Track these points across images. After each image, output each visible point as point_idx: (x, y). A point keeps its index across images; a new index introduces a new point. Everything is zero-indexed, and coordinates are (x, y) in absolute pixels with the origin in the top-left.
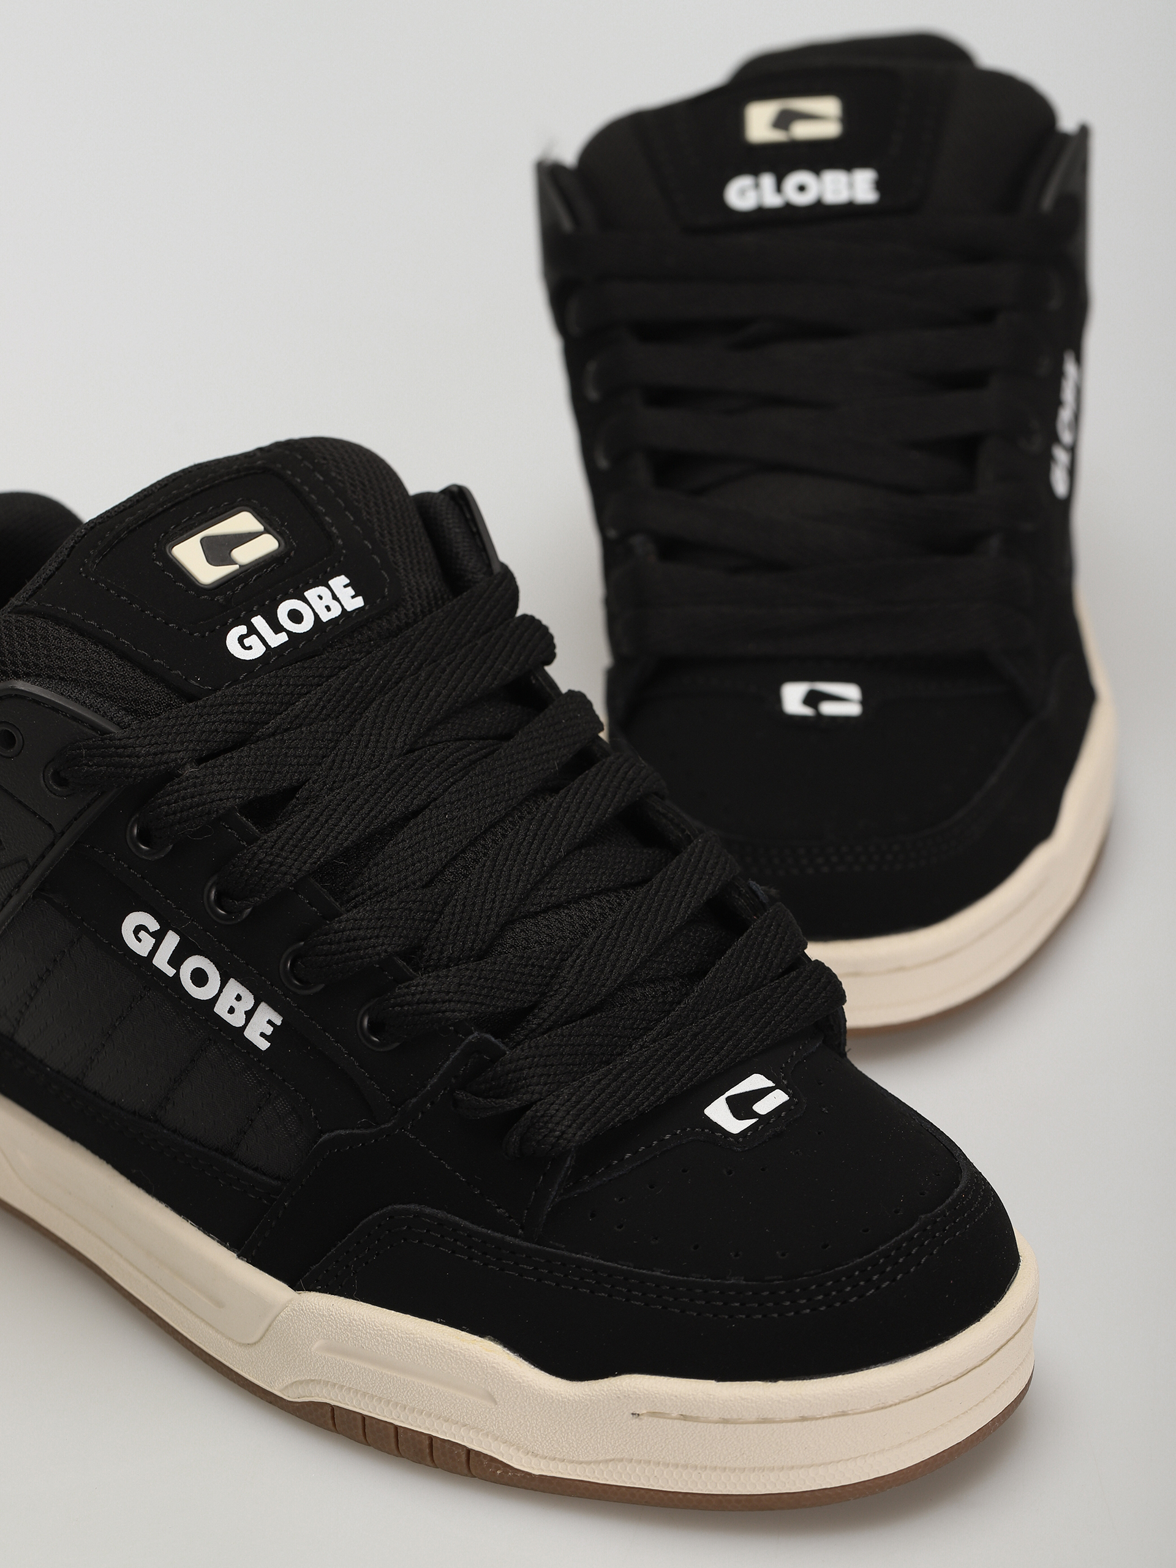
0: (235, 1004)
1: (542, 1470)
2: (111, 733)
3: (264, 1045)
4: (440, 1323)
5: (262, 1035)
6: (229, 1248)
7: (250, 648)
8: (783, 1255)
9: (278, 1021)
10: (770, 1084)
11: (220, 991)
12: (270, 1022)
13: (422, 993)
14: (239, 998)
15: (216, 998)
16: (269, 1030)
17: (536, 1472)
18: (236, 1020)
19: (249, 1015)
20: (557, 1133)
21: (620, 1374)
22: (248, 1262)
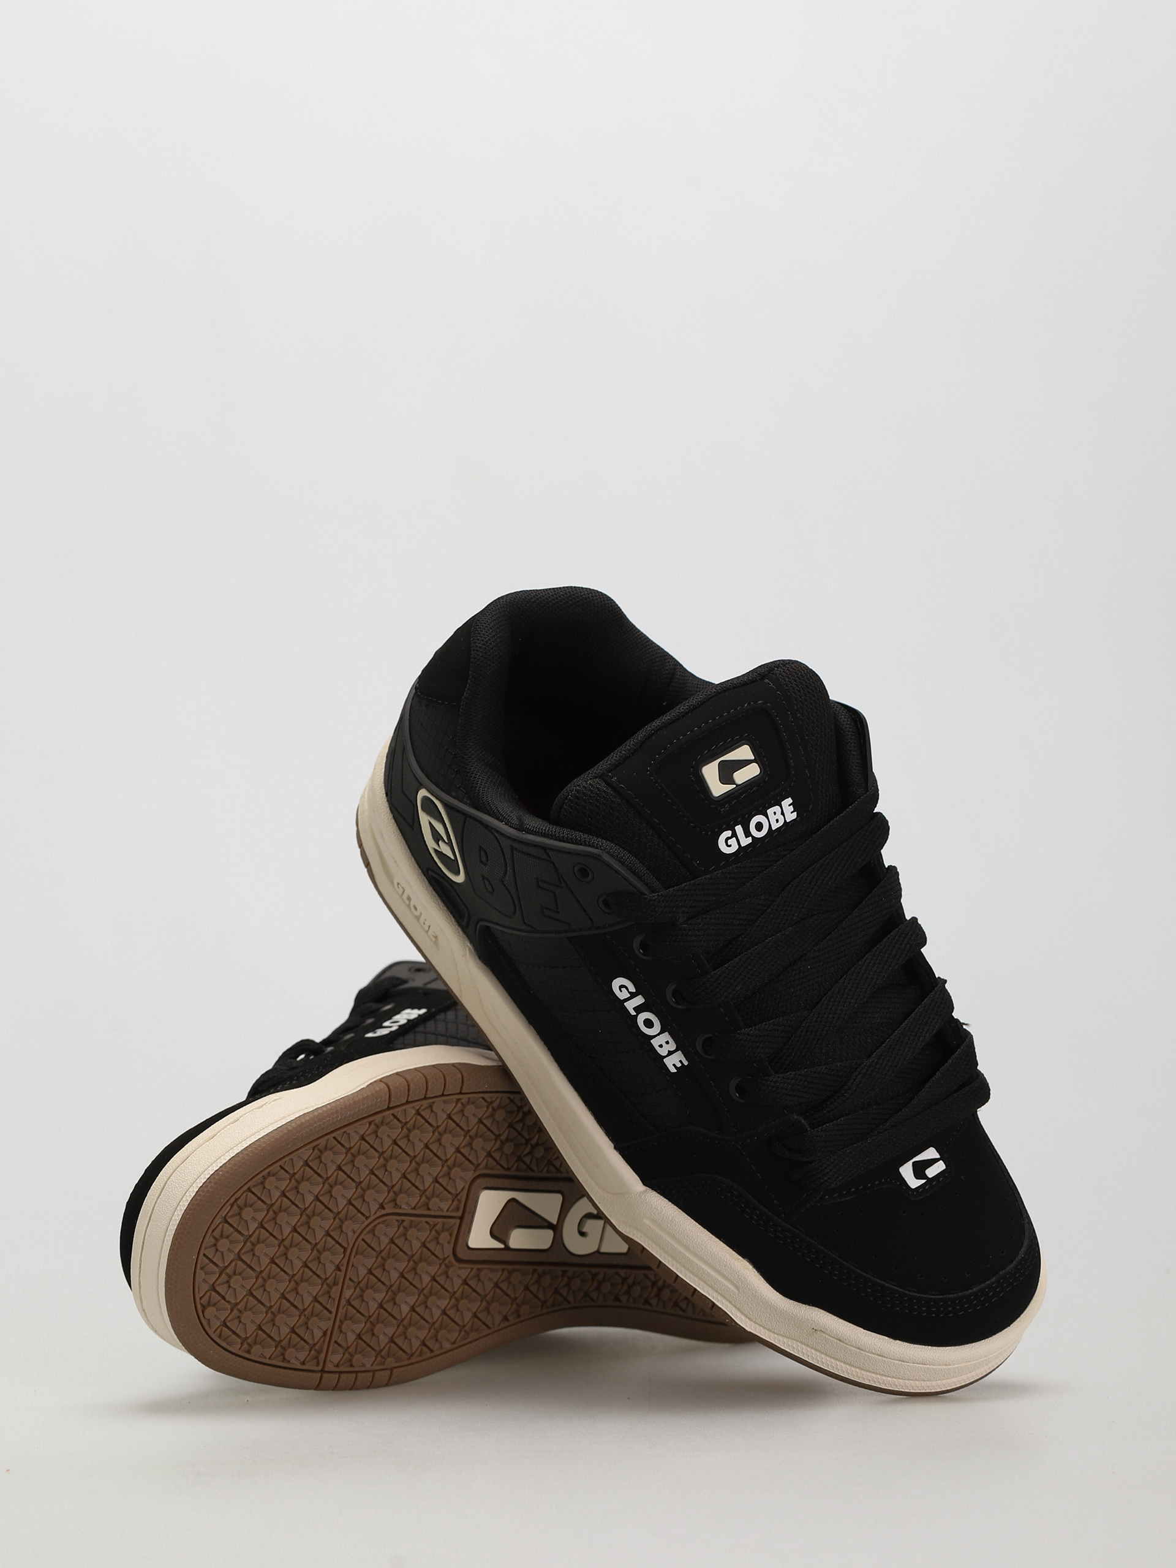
0: (664, 1044)
1: (752, 1329)
2: (646, 895)
3: (673, 1070)
4: (722, 1241)
5: (674, 1065)
6: (611, 1140)
7: (730, 846)
8: (921, 1277)
9: (686, 1063)
10: (938, 1156)
11: (658, 1035)
12: (681, 1061)
13: (773, 1087)
14: (667, 1043)
15: (654, 1037)
16: (679, 1065)
17: (748, 1329)
18: (663, 1052)
19: (670, 1053)
20: (822, 1181)
21: (813, 1305)
22: (620, 1154)
